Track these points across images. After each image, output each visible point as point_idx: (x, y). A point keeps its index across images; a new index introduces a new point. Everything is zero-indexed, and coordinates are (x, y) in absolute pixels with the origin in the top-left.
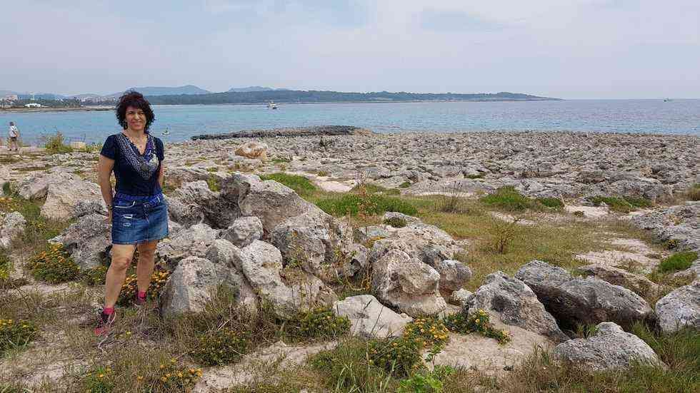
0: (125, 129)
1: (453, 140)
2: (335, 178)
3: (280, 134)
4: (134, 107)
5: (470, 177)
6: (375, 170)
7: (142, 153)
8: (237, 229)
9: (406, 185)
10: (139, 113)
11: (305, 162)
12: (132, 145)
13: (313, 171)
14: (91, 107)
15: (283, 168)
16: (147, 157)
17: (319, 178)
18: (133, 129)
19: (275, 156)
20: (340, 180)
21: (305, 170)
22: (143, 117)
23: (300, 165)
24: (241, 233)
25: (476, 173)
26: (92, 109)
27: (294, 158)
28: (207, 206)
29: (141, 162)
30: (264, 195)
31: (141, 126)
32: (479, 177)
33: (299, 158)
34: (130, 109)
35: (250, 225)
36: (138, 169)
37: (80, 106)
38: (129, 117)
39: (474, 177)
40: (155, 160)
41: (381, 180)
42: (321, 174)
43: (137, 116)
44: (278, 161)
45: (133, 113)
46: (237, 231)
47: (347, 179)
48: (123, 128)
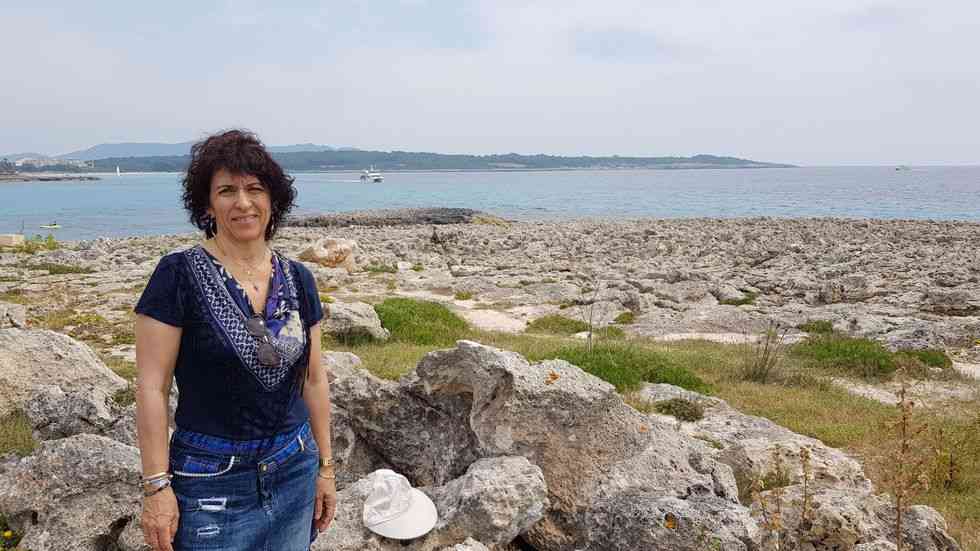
0: (209, 236)
1: (653, 233)
2: (487, 303)
3: (354, 222)
4: (235, 170)
5: (728, 302)
6: (554, 287)
7: (258, 307)
8: (490, 499)
9: (626, 319)
10: (250, 189)
11: (422, 273)
12: (231, 284)
13: (445, 290)
14: (30, 175)
15: (391, 286)
16: (274, 322)
17: (458, 303)
18: (231, 236)
19: (366, 262)
20: (497, 307)
21: (431, 288)
22: (263, 200)
23: (415, 279)
24: (498, 508)
25: (740, 296)
26: (33, 179)
27: (400, 265)
28: (368, 414)
29: (256, 338)
30: (545, 402)
31: (257, 228)
32: (744, 302)
33: (409, 265)
34: (222, 179)
35: (519, 486)
36: (247, 358)
37: (12, 173)
38: (221, 202)
39: (737, 303)
40: (294, 328)
41: (577, 309)
42: (460, 296)
43: (245, 200)
44: (376, 271)
45: (230, 190)
46: (487, 506)
47: (510, 305)
48: (202, 234)
